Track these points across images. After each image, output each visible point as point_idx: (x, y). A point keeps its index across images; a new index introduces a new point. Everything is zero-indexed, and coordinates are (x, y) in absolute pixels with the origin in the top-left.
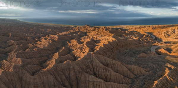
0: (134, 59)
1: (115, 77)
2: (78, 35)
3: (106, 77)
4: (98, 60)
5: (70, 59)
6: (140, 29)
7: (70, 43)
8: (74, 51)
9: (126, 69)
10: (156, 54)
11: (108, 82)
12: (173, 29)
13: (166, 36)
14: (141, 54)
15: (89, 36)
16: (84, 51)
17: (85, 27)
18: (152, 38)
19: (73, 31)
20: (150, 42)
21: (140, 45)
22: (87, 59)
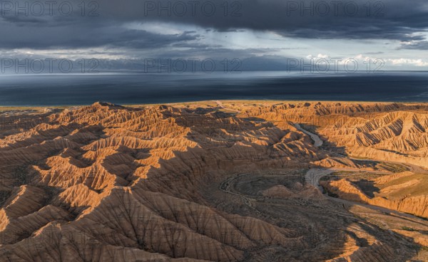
0: (252, 201)
1: (198, 245)
2: (74, 139)
3: (173, 248)
4: (148, 207)
5: (55, 219)
6: (274, 113)
7: (47, 168)
8: (65, 193)
9: (230, 225)
10: (320, 192)
11: (180, 259)
12: (395, 120)
13: (364, 140)
14: (275, 188)
15: (112, 138)
16: (102, 187)
17: (95, 110)
18: (313, 143)
19: (50, 127)
20: (304, 154)
21: (271, 161)
22: (113, 208)
